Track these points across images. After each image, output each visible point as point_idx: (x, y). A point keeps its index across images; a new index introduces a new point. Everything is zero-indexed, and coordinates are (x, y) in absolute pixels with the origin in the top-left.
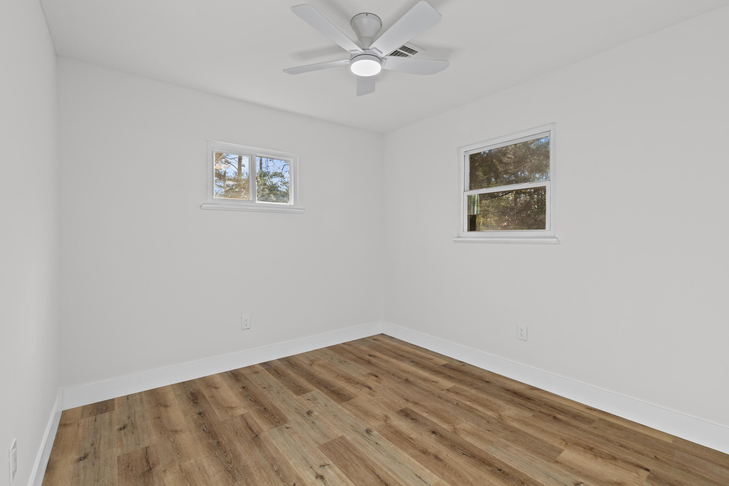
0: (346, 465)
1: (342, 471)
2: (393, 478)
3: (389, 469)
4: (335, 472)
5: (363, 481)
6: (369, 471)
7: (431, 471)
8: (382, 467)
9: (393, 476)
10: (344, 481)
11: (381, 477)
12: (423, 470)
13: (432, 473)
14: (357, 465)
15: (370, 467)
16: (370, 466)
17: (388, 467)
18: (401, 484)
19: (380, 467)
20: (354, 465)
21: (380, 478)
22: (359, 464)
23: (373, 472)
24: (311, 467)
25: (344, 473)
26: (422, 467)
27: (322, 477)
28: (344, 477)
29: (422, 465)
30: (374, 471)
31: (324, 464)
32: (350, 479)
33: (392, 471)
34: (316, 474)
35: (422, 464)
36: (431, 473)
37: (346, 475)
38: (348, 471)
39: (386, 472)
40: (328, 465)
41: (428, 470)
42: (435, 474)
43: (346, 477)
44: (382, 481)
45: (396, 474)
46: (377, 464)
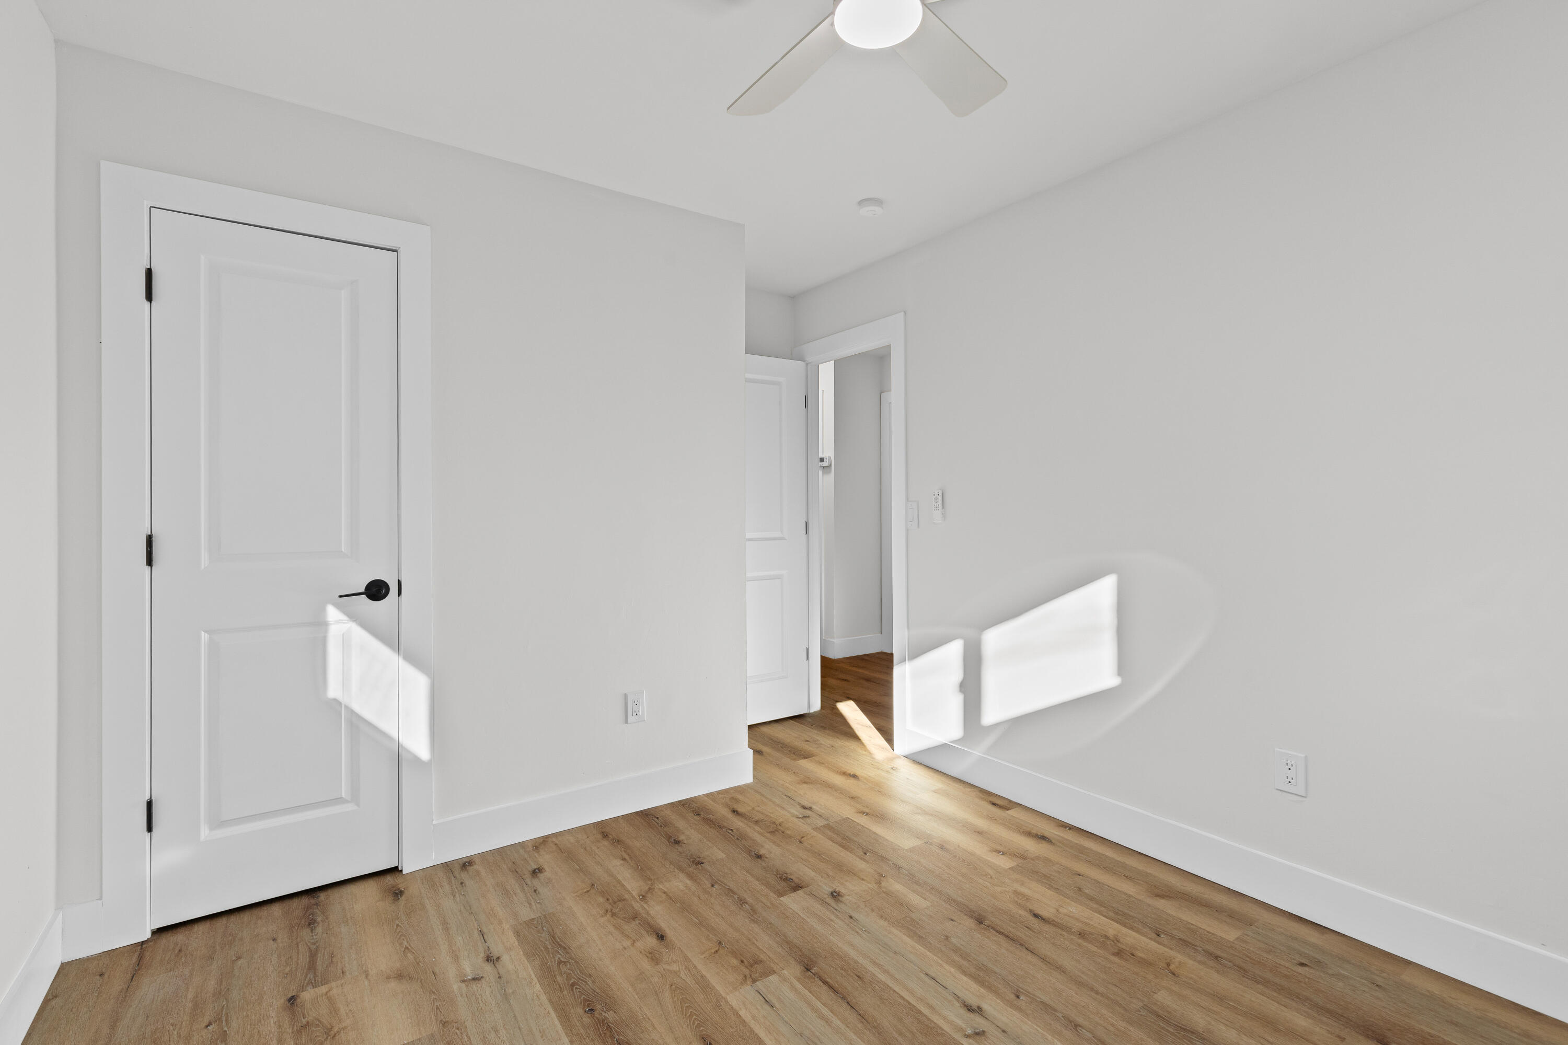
0: (926, 1034)
1: (931, 1020)
2: (820, 1002)
3: (827, 1022)
4: (945, 1018)
5: (881, 998)
6: (870, 1019)
7: (737, 1013)
8: (843, 1027)
9: (820, 1006)
10: (921, 1000)
11: (845, 1005)
12: (754, 1017)
13: (738, 1009)
14: (901, 1034)
15: (870, 1028)
16: (869, 1030)
17: (829, 1025)
18: (807, 991)
19: (848, 1027)
20: (908, 1034)
21: (848, 1003)
22: (896, 1036)
23: (862, 1017)
24: (1004, 1031)
25: (925, 1015)
26: (752, 1024)
27: (969, 1010)
28: (922, 1008)
29: (751, 1028)
30: (859, 1017)
31: (978, 1037)
32: (909, 1003)
33: (822, 1017)
34: (984, 1015)
35: (752, 1031)
36: (741, 1009)
37: (920, 1012)
38: (918, 1020)
39: (835, 1015)
40: (967, 1036)
41: (743, 1016)
42: (732, 1007)
43: (919, 1008)
44: (843, 998)
45: (815, 1010)
46: (855, 1034)
